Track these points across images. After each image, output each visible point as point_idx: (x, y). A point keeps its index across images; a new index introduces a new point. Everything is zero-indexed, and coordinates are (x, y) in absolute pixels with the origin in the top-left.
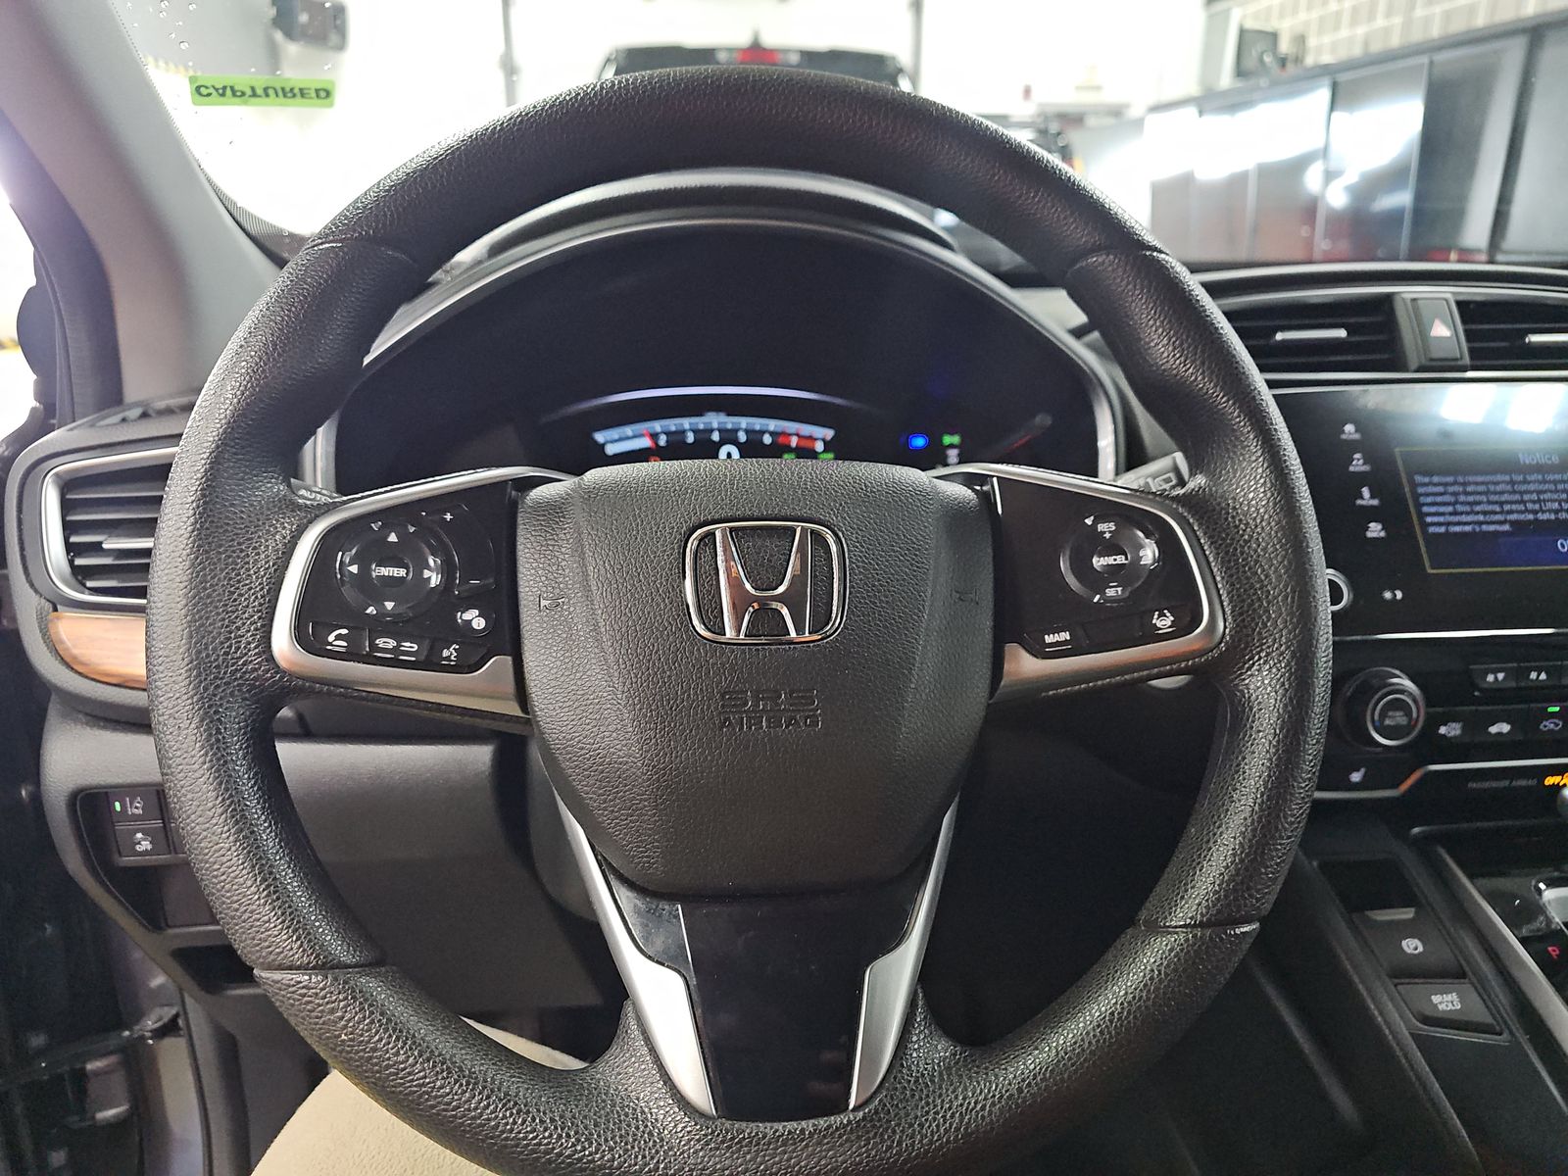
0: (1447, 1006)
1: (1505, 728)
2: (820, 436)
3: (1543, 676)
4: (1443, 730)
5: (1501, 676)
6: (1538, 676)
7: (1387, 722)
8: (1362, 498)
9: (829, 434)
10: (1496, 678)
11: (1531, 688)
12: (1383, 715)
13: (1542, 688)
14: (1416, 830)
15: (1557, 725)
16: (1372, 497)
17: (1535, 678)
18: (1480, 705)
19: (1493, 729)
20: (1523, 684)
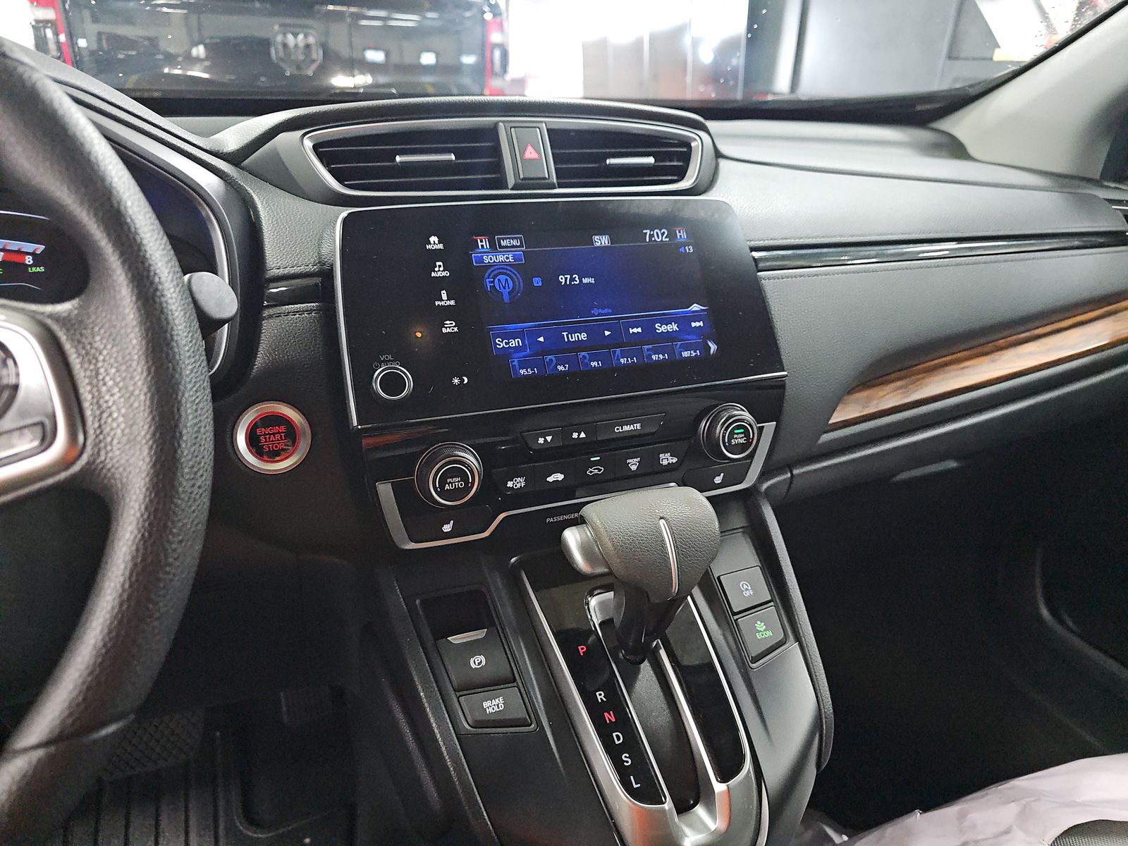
0: (493, 709)
1: (560, 477)
2: (31, 251)
3: (583, 435)
4: (510, 484)
5: (549, 438)
6: (579, 435)
7: (447, 487)
8: (442, 300)
9: (40, 248)
10: (545, 440)
11: (574, 445)
12: (443, 481)
13: (583, 444)
14: (513, 560)
15: (600, 470)
16: (449, 299)
17: (576, 437)
18: (536, 462)
19: (550, 479)
20: (566, 443)
